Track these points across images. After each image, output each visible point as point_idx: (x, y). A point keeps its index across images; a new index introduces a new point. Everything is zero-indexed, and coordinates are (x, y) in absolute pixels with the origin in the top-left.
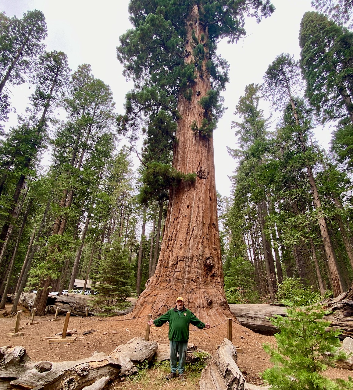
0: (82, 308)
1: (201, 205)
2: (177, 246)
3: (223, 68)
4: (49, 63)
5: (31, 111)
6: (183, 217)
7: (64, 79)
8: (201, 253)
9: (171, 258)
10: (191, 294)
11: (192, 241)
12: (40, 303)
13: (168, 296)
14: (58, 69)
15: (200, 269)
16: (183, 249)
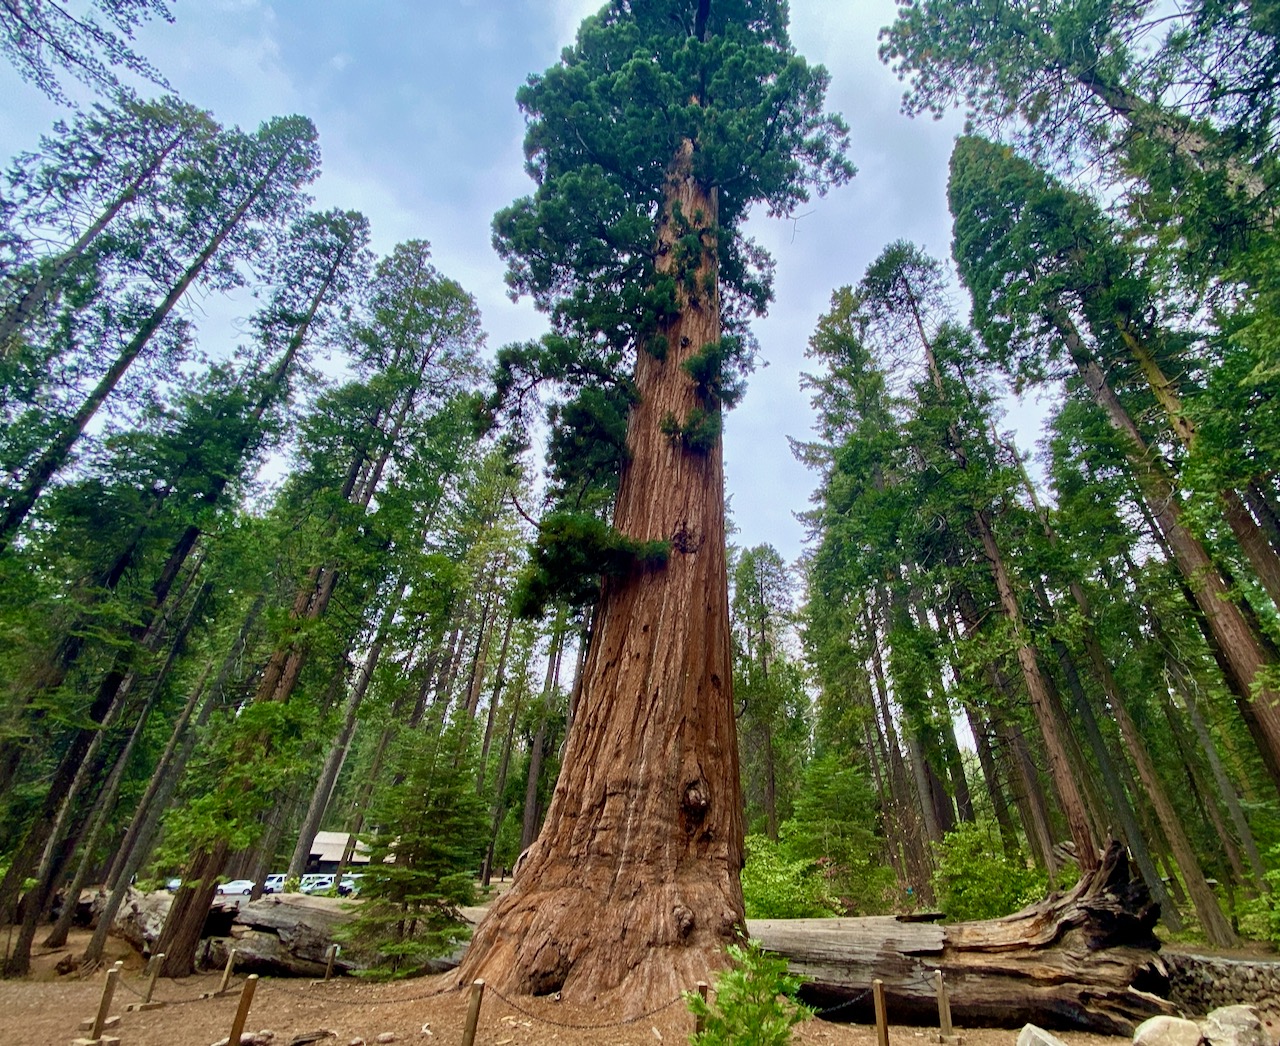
0: (319, 946)
1: (680, 625)
2: (608, 747)
3: (760, 267)
4: (317, 237)
5: (249, 354)
6: (631, 658)
7: (356, 273)
8: (674, 768)
9: (587, 784)
10: (632, 903)
11: (649, 732)
12: (182, 932)
13: (566, 909)
14: (340, 252)
15: (667, 820)
16: (623, 757)
